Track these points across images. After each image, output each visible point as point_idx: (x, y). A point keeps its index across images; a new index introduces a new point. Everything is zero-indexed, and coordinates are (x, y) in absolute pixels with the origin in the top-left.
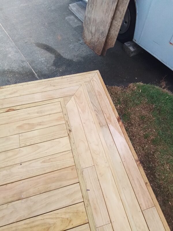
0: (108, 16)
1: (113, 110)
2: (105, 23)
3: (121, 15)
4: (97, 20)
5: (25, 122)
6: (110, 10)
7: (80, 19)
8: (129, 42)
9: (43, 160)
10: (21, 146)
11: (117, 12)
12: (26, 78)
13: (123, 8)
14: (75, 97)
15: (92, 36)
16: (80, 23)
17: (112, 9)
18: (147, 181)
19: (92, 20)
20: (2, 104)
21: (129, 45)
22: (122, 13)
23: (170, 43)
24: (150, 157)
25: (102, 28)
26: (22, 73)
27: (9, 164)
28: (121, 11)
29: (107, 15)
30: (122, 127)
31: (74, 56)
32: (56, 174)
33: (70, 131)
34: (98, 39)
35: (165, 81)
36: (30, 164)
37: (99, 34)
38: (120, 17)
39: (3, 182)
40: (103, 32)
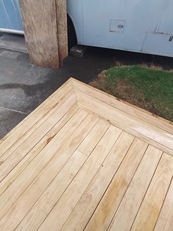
0: (52, 33)
1: (108, 96)
2: (52, 39)
3: (63, 27)
4: (41, 41)
5: (71, 139)
6: (52, 28)
7: (14, 50)
8: (72, 48)
9: (113, 151)
10: (88, 155)
11: (59, 27)
12: (13, 120)
13: (63, 21)
14: (79, 102)
15: (43, 56)
16: (17, 53)
17: (54, 26)
18: (170, 122)
19: (37, 43)
20: (27, 146)
21: (74, 49)
22: (64, 25)
23: (111, 31)
24: (153, 110)
25: (50, 46)
26: (5, 118)
27: (94, 173)
28: (63, 24)
29: (50, 32)
30: (125, 103)
31: (38, 79)
32: (131, 152)
33: (108, 121)
34: (51, 55)
35: (117, 61)
36: (108, 160)
37: (49, 51)
38: (63, 29)
39: (105, 187)
40: (53, 48)
